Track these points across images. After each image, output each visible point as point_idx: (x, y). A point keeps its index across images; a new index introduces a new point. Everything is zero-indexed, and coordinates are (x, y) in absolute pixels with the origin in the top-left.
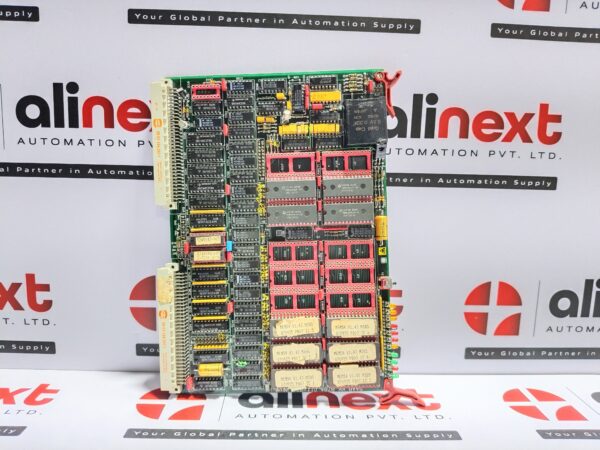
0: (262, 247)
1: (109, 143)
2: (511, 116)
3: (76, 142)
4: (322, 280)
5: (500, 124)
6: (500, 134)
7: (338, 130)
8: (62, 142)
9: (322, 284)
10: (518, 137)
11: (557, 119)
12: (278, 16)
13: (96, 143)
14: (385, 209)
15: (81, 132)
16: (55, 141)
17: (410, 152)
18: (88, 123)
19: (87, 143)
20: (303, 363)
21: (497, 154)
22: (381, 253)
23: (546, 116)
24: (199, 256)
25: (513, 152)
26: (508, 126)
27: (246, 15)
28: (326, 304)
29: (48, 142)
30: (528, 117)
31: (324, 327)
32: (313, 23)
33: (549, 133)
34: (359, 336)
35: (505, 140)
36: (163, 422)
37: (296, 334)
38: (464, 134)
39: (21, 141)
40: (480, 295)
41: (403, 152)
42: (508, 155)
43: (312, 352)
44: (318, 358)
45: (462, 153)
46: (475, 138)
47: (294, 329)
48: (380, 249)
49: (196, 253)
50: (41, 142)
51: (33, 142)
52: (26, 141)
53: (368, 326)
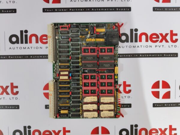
0: (80, 75)
1: (37, 48)
2: (161, 34)
3: (27, 48)
4: (98, 85)
5: (158, 37)
6: (158, 40)
7: (104, 40)
8: (23, 48)
9: (98, 87)
10: (164, 41)
11: (176, 35)
12: (88, 8)
13: (33, 48)
14: (117, 65)
15: (29, 45)
16: (21, 48)
17: (130, 47)
18: (31, 42)
19: (30, 48)
20: (92, 110)
21: (158, 47)
22: (116, 78)
23: (172, 34)
24: (61, 78)
25: (163, 46)
26: (161, 38)
27: (78, 8)
28: (99, 92)
29: (18, 48)
30: (167, 34)
31: (99, 99)
32: (98, 10)
33: (174, 39)
34: (109, 102)
35: (160, 42)
37: (90, 101)
38: (147, 41)
39: (10, 48)
41: (128, 47)
42: (161, 47)
43: (95, 107)
44: (97, 108)
45: (147, 46)
46: (150, 42)
47: (90, 100)
48: (116, 76)
49: (60, 77)
50: (16, 48)
51: (14, 48)
52: (12, 48)
53: (112, 99)
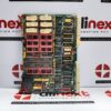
36: (21, 100)
40: (99, 67)
53: (28, 31)
